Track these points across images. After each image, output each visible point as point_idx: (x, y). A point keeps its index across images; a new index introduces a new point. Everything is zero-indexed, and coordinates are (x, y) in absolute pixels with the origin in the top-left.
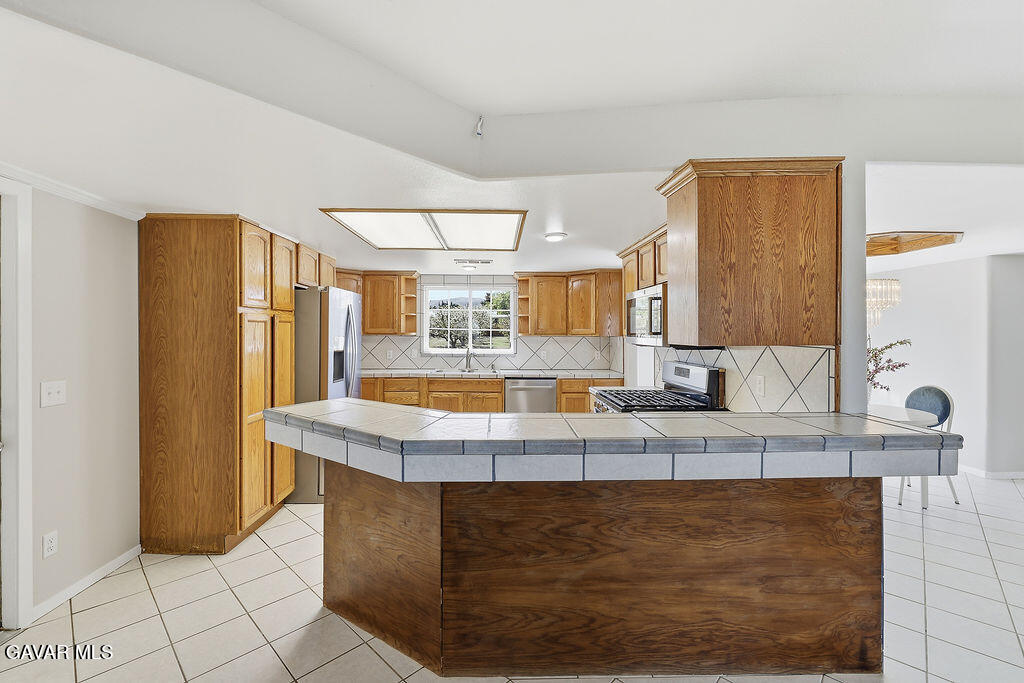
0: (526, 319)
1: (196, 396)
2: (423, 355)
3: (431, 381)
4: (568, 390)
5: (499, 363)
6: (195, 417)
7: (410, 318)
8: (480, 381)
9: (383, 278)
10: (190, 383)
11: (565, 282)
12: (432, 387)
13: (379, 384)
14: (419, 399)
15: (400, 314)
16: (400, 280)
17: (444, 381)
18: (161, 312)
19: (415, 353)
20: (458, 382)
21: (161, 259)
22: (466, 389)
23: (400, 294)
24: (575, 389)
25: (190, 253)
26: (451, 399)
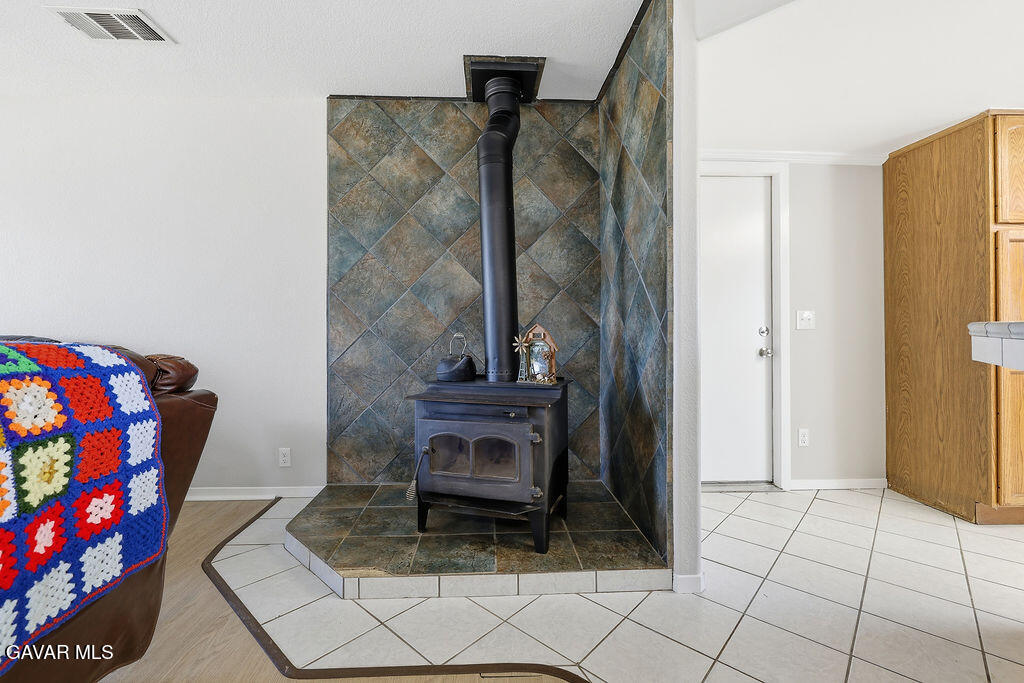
1: (940, 335)
6: (939, 356)
10: (933, 320)
18: (903, 248)
21: (903, 195)
25: (932, 177)
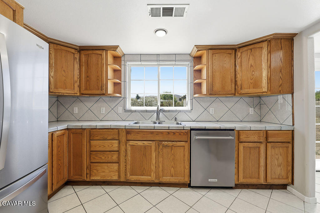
0: (200, 85)
2: (126, 111)
3: (128, 131)
4: (244, 140)
5: (180, 117)
7: (117, 85)
8: (169, 132)
9: (95, 52)
11: (234, 53)
12: (130, 137)
13: (86, 134)
14: (119, 147)
15: (107, 79)
16: (106, 54)
17: (139, 131)
19: (120, 110)
20: (152, 133)
22: (158, 138)
23: (107, 65)
24: (252, 139)
26: (145, 147)
